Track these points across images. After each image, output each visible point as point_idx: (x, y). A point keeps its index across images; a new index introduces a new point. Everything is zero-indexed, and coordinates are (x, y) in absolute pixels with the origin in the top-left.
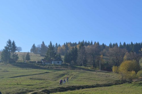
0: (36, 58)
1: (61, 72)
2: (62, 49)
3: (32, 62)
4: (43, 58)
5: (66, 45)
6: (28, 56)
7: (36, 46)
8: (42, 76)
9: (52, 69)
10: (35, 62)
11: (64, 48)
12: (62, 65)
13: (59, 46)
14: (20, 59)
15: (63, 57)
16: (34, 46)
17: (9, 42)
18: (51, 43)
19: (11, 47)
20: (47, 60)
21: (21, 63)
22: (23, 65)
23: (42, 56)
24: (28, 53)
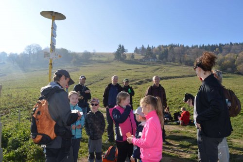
0: (138, 57)
1: (157, 67)
2: (156, 51)
3: (136, 60)
4: (143, 57)
5: (160, 47)
6: (133, 56)
7: (138, 48)
8: (144, 70)
9: (150, 64)
10: (138, 60)
11: (158, 49)
12: (157, 61)
13: (154, 48)
14: (128, 58)
15: (157, 56)
16: (136, 48)
17: (120, 46)
18: (148, 46)
19: (122, 49)
20: (147, 58)
21: (128, 61)
22: (130, 62)
23: (142, 55)
24: (133, 53)
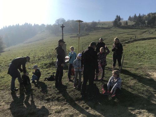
0: (131, 23)
1: (144, 30)
2: (146, 17)
3: (129, 26)
4: (135, 23)
6: (126, 23)
7: (131, 17)
8: (134, 33)
9: (139, 29)
10: (130, 26)
11: (148, 16)
12: (145, 26)
13: (145, 15)
14: (123, 24)
15: (146, 22)
16: (130, 17)
17: (117, 16)
18: (140, 14)
19: (118, 19)
20: (137, 24)
21: (123, 26)
22: (124, 28)
23: (134, 22)
24: (127, 21)
